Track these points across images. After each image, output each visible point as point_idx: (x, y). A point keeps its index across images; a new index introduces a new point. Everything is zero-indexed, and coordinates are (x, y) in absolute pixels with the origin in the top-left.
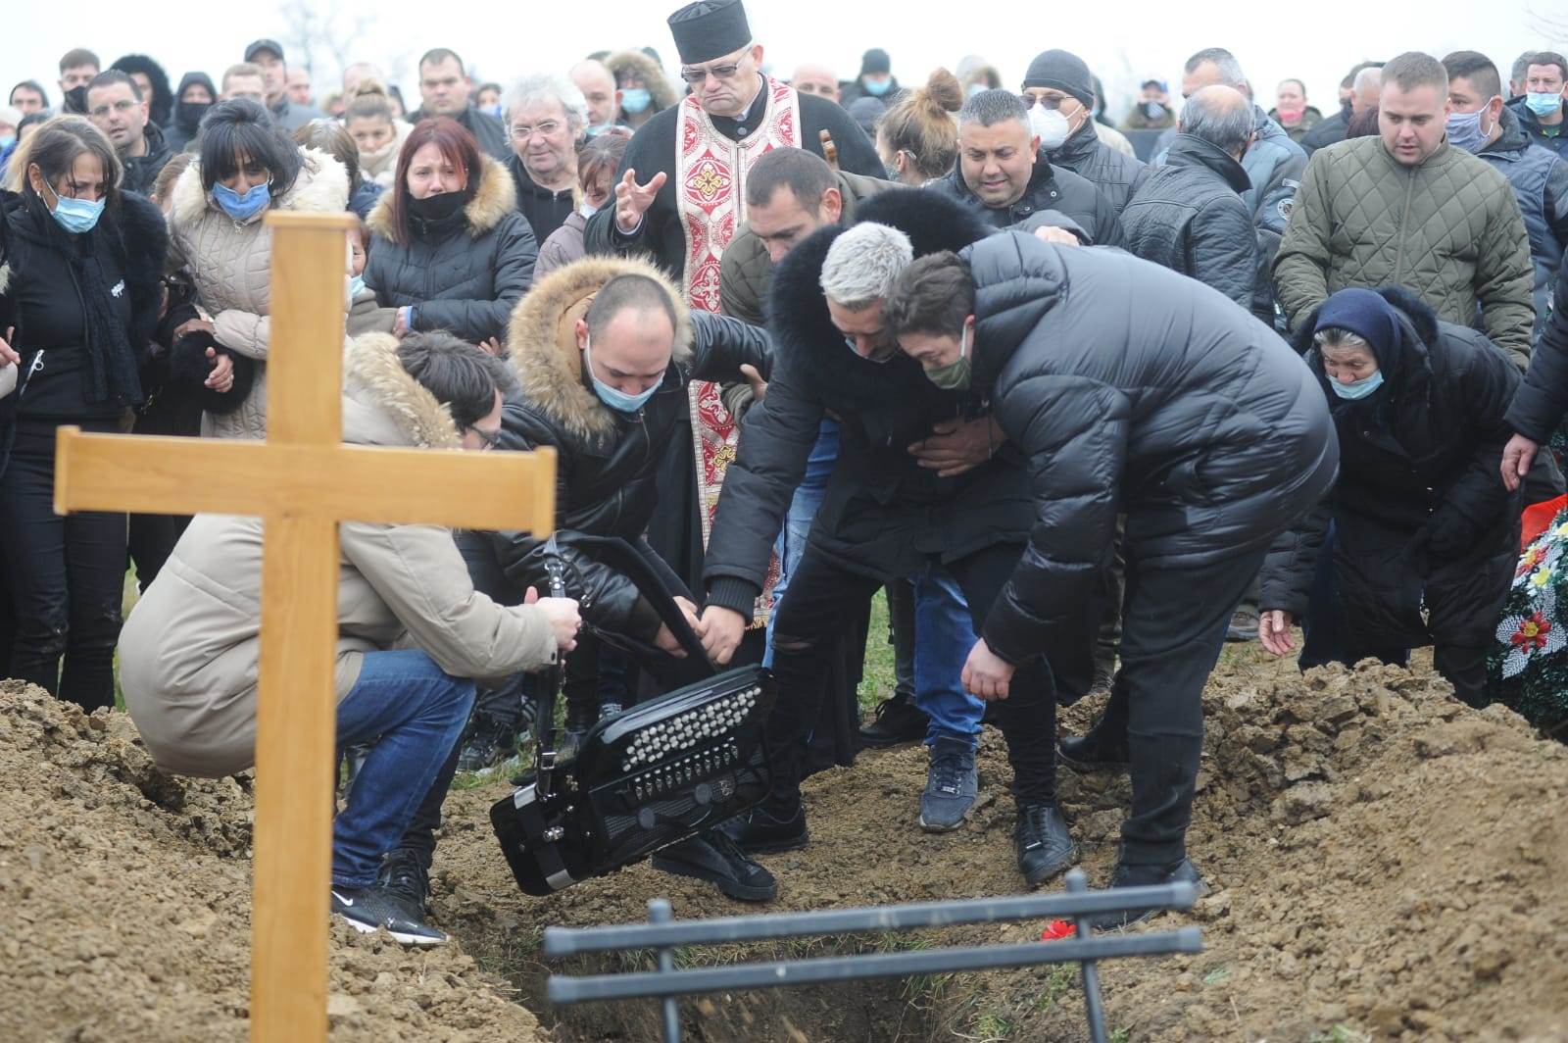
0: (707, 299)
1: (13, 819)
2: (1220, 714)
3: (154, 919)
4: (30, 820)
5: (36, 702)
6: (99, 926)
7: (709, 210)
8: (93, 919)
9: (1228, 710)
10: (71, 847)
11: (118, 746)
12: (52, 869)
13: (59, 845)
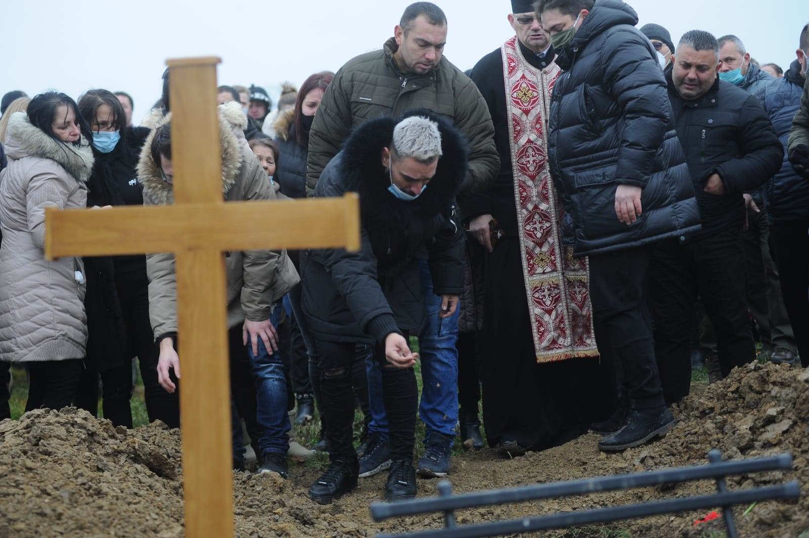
0: (528, 165)
1: (59, 480)
2: (793, 385)
3: (139, 528)
4: (71, 479)
5: (83, 419)
6: (104, 533)
7: (527, 112)
8: (100, 529)
9: (799, 382)
10: (96, 494)
11: (134, 443)
12: (76, 502)
13: (88, 493)
